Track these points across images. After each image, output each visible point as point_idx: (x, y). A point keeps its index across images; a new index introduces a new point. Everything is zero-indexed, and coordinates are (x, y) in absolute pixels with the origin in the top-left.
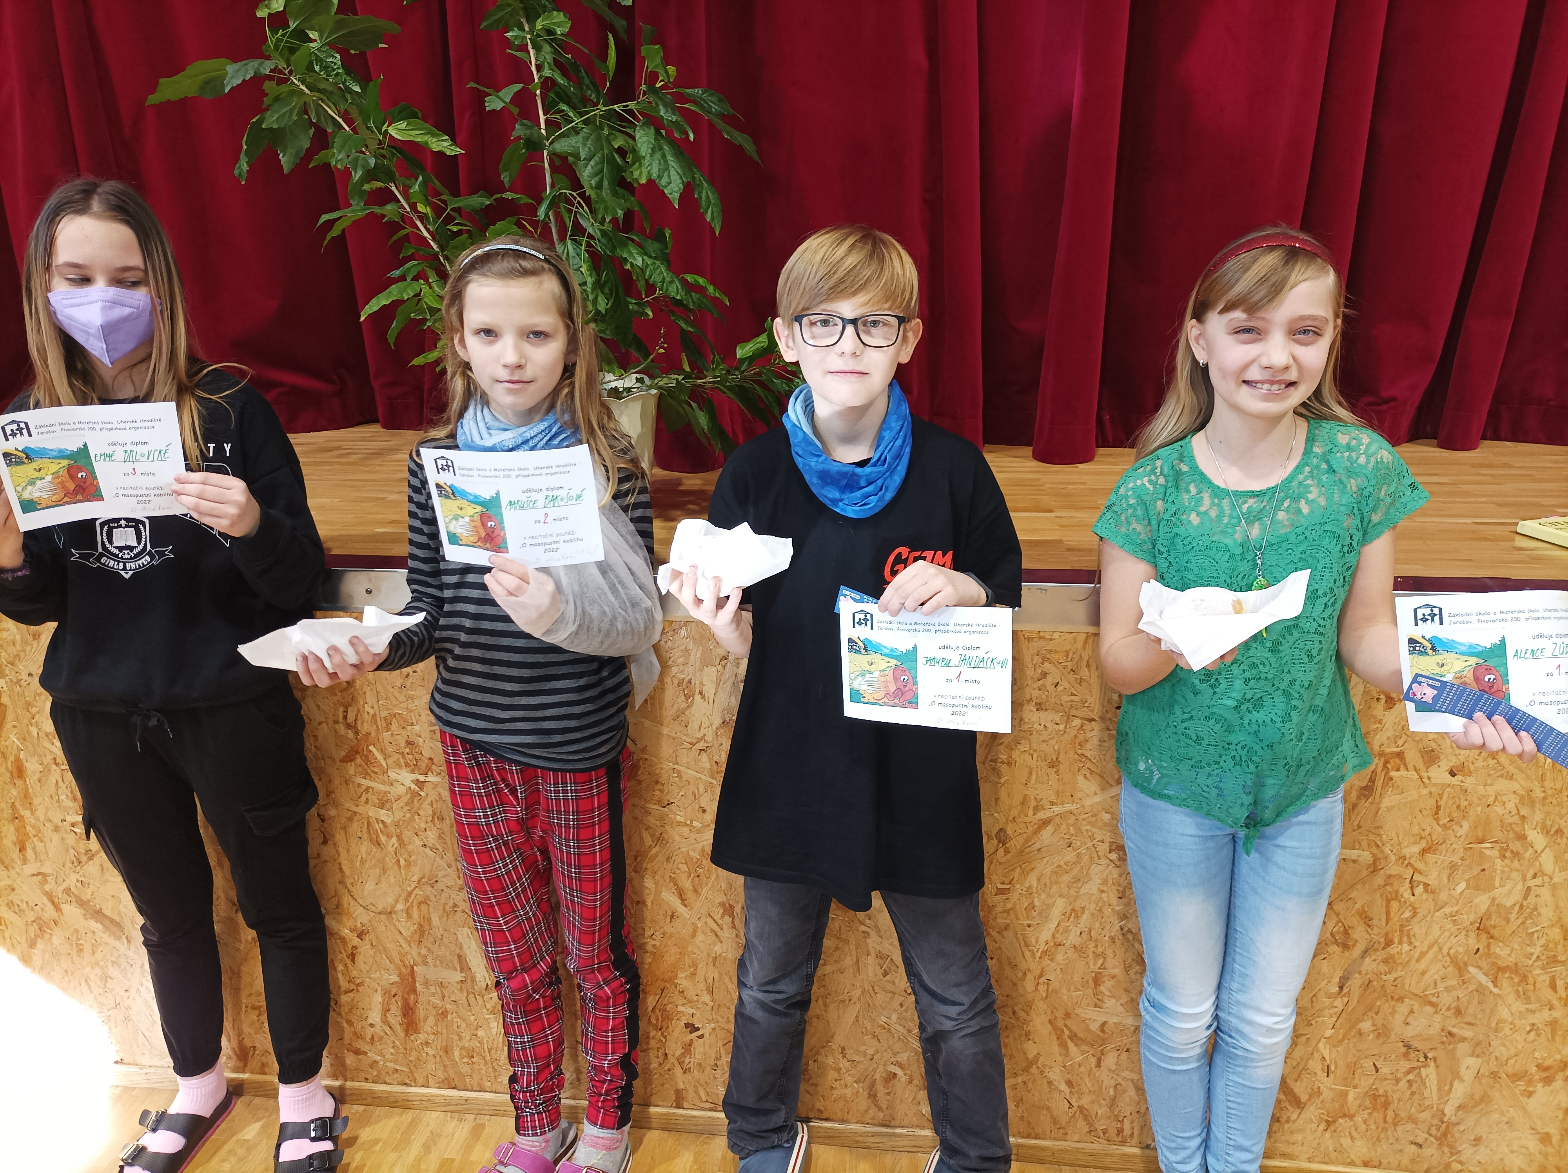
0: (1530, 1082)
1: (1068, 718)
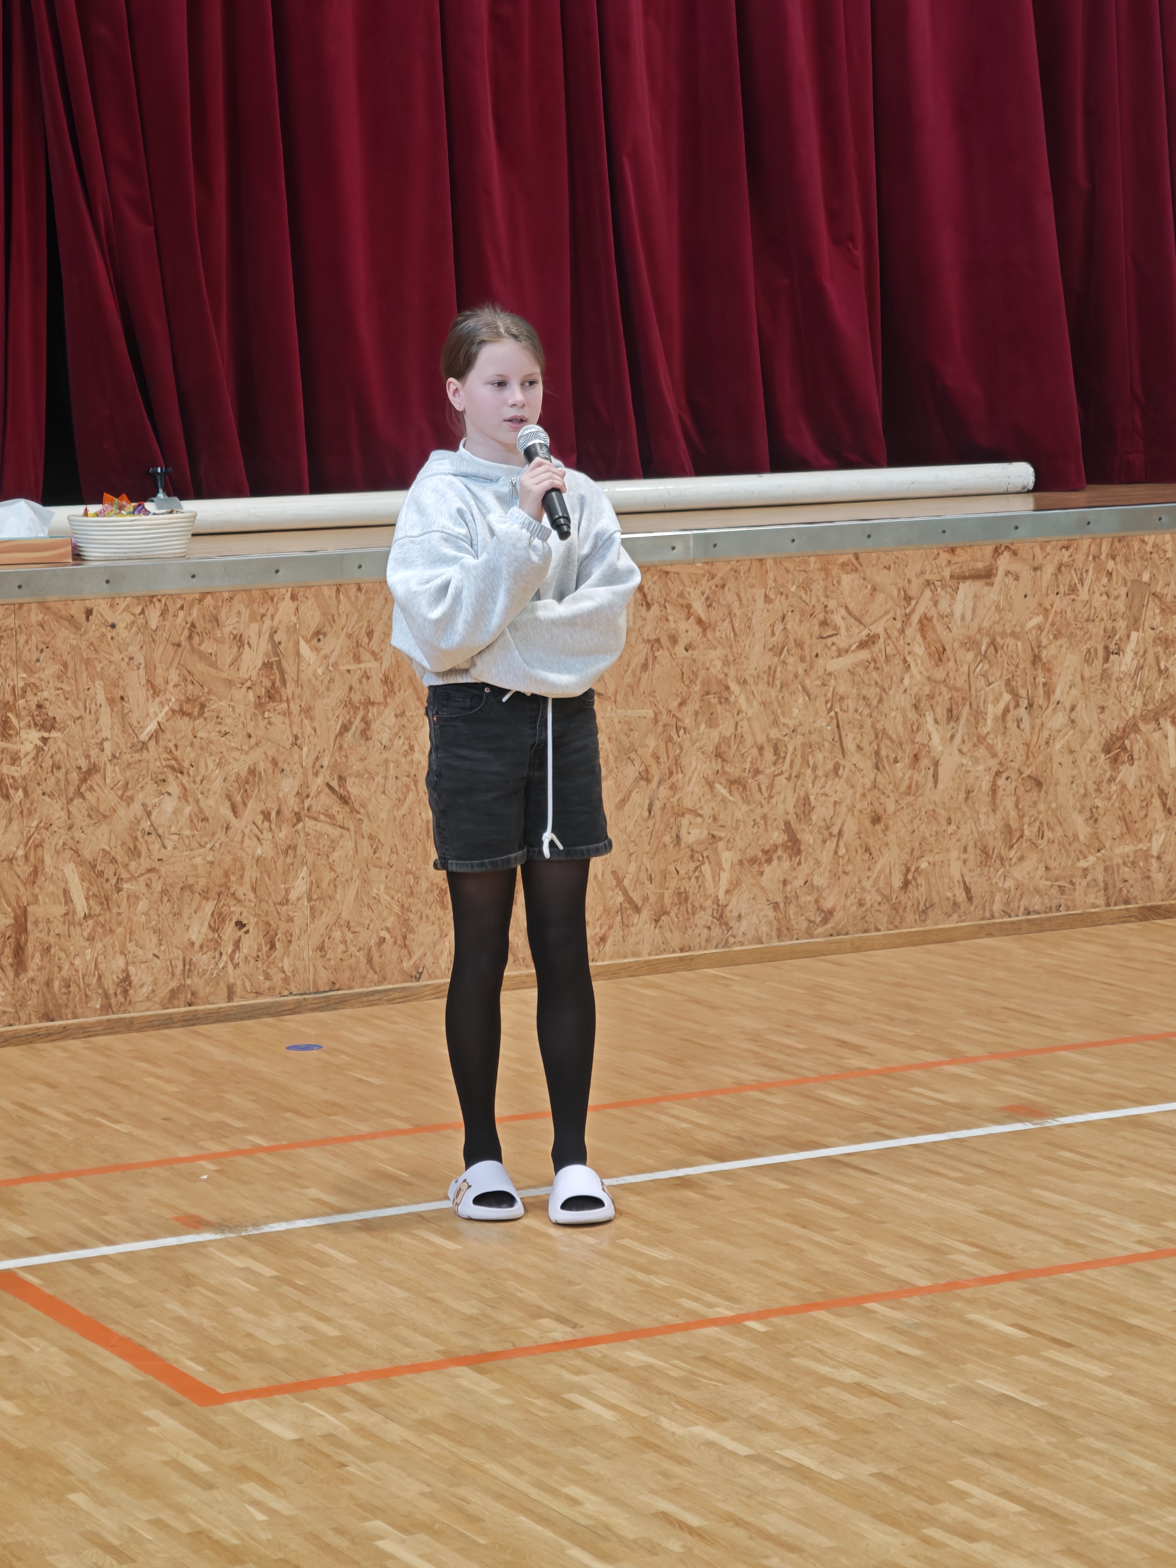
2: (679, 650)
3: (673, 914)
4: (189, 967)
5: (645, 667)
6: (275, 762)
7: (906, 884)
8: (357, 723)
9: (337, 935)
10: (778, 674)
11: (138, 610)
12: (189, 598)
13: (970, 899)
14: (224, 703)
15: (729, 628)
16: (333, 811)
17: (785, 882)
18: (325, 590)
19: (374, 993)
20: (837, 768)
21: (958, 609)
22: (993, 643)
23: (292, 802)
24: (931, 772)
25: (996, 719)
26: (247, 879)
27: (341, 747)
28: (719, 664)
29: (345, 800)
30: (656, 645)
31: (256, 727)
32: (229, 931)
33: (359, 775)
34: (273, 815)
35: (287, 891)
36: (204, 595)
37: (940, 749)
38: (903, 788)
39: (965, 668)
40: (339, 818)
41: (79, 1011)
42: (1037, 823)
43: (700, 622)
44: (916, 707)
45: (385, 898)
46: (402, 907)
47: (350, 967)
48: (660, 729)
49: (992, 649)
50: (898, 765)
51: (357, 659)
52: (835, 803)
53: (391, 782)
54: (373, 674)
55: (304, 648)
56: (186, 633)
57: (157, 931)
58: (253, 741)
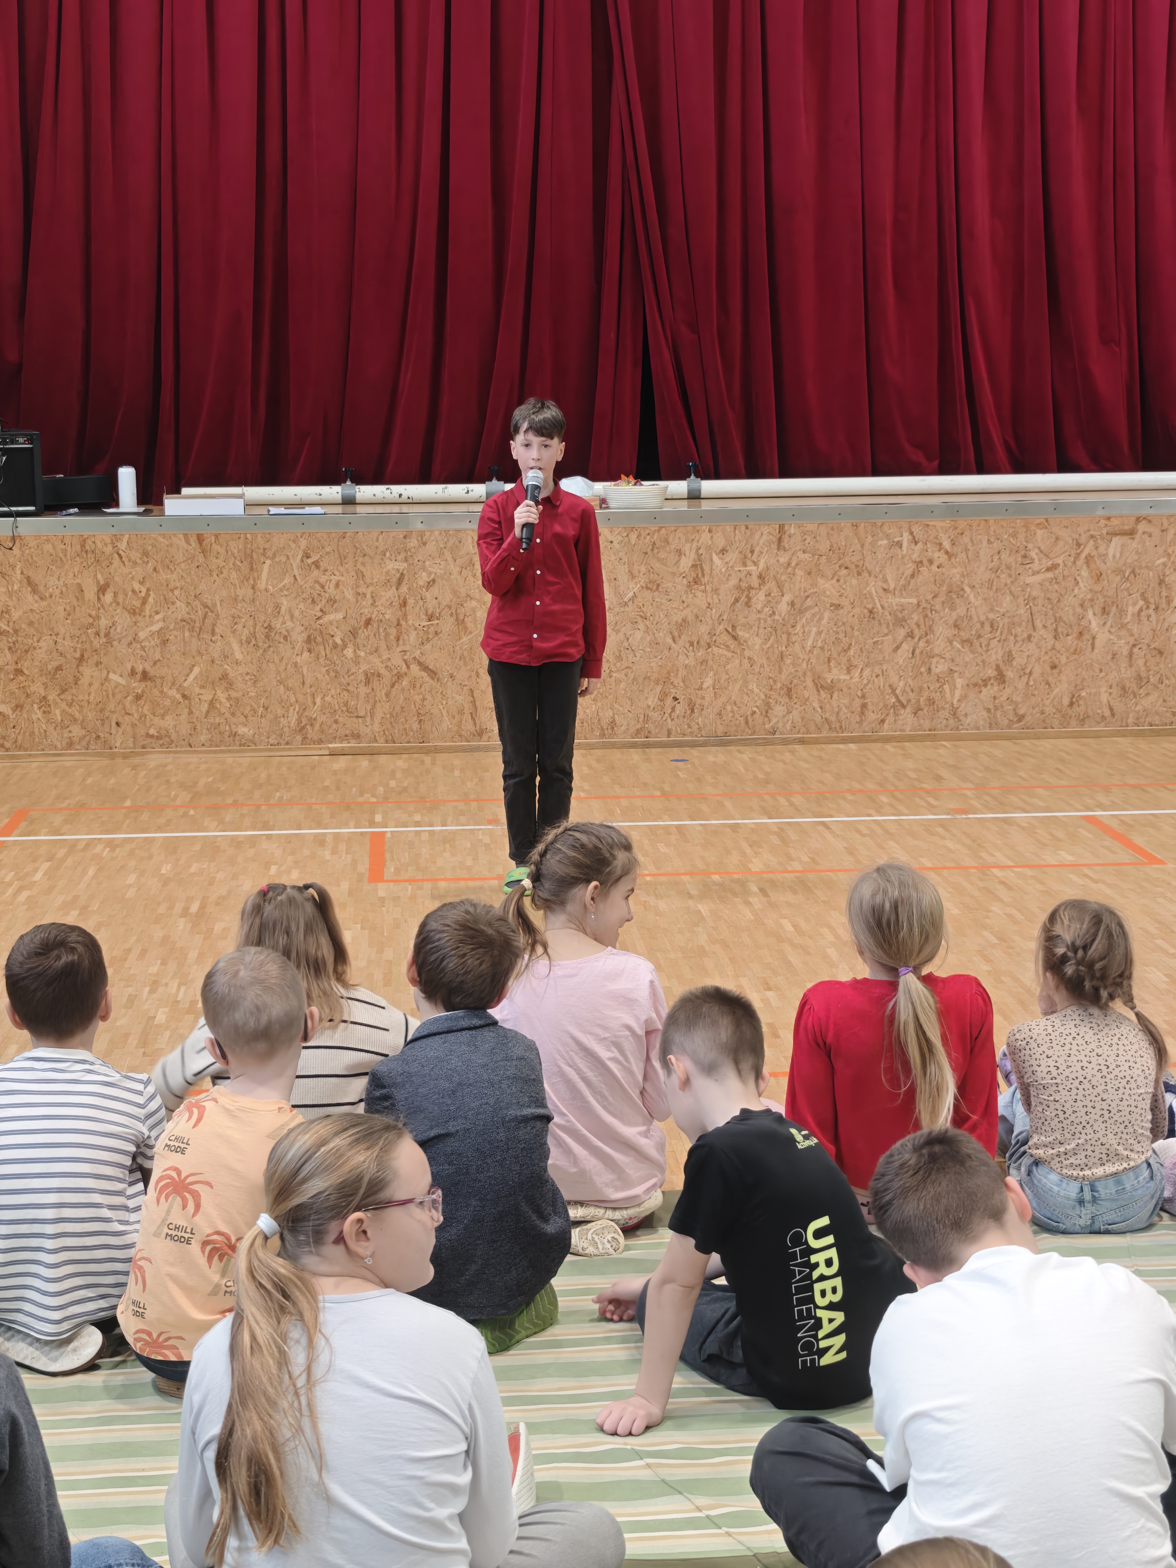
0: (980, 687)
1: (814, 555)
2: (934, 568)
3: (925, 711)
4: (647, 718)
5: (913, 576)
6: (697, 617)
7: (1071, 704)
8: (743, 599)
9: (729, 708)
10: (995, 583)
11: (625, 534)
12: (653, 529)
13: (1113, 715)
14: (670, 584)
15: (965, 557)
16: (728, 643)
17: (995, 698)
18: (728, 527)
19: (748, 739)
20: (1029, 637)
21: (1111, 552)
22: (1133, 572)
23: (706, 638)
24: (1090, 642)
25: (1133, 615)
26: (680, 676)
27: (734, 610)
28: (958, 577)
29: (735, 638)
30: (920, 565)
31: (687, 597)
32: (669, 701)
33: (744, 625)
34: (695, 643)
35: (702, 683)
36: (660, 528)
37: (1097, 629)
38: (1072, 650)
39: (1114, 585)
40: (732, 647)
41: (588, 736)
42: (1159, 675)
43: (947, 553)
44: (1082, 605)
45: (756, 690)
46: (766, 696)
47: (735, 725)
48: (920, 610)
49: (1132, 575)
50: (1069, 637)
51: (745, 565)
52: (1028, 656)
53: (761, 630)
54: (753, 573)
55: (715, 558)
56: (650, 547)
57: (631, 699)
58: (685, 605)
